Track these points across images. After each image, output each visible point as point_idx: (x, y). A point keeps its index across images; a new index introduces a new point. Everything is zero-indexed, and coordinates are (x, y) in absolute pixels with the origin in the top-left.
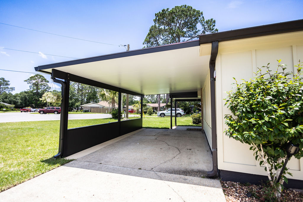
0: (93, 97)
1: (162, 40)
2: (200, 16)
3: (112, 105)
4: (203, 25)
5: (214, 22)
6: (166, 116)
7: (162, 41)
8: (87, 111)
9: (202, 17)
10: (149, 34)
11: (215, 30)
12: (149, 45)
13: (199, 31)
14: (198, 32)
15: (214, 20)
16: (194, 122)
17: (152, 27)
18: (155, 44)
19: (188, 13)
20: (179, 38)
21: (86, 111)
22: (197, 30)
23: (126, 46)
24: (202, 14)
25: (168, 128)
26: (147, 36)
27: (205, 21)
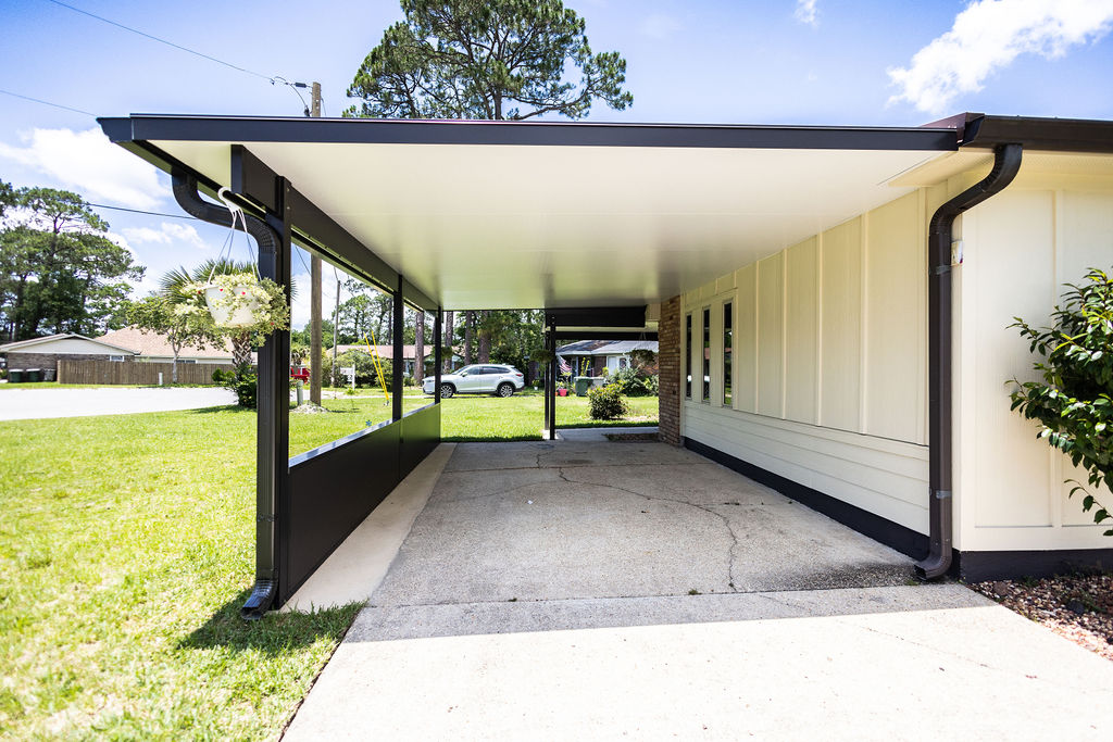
0: (61, 308)
1: (423, 94)
2: (576, 32)
3: (237, 348)
4: (587, 70)
5: (623, 66)
6: (458, 393)
7: (423, 98)
8: (34, 378)
9: (581, 38)
10: (374, 57)
11: (622, 98)
12: (373, 104)
13: (568, 86)
14: (568, 91)
15: (621, 57)
16: (596, 414)
17: (398, 28)
18: (398, 104)
19: (539, 10)
20: (498, 99)
21: (24, 378)
22: (561, 84)
23: (304, 86)
24: (582, 26)
25: (539, 439)
26: (363, 62)
27: (595, 54)
